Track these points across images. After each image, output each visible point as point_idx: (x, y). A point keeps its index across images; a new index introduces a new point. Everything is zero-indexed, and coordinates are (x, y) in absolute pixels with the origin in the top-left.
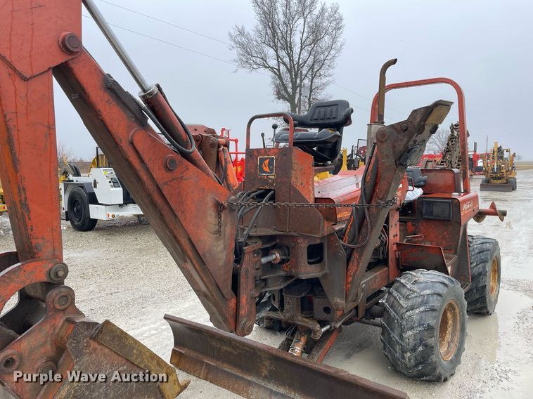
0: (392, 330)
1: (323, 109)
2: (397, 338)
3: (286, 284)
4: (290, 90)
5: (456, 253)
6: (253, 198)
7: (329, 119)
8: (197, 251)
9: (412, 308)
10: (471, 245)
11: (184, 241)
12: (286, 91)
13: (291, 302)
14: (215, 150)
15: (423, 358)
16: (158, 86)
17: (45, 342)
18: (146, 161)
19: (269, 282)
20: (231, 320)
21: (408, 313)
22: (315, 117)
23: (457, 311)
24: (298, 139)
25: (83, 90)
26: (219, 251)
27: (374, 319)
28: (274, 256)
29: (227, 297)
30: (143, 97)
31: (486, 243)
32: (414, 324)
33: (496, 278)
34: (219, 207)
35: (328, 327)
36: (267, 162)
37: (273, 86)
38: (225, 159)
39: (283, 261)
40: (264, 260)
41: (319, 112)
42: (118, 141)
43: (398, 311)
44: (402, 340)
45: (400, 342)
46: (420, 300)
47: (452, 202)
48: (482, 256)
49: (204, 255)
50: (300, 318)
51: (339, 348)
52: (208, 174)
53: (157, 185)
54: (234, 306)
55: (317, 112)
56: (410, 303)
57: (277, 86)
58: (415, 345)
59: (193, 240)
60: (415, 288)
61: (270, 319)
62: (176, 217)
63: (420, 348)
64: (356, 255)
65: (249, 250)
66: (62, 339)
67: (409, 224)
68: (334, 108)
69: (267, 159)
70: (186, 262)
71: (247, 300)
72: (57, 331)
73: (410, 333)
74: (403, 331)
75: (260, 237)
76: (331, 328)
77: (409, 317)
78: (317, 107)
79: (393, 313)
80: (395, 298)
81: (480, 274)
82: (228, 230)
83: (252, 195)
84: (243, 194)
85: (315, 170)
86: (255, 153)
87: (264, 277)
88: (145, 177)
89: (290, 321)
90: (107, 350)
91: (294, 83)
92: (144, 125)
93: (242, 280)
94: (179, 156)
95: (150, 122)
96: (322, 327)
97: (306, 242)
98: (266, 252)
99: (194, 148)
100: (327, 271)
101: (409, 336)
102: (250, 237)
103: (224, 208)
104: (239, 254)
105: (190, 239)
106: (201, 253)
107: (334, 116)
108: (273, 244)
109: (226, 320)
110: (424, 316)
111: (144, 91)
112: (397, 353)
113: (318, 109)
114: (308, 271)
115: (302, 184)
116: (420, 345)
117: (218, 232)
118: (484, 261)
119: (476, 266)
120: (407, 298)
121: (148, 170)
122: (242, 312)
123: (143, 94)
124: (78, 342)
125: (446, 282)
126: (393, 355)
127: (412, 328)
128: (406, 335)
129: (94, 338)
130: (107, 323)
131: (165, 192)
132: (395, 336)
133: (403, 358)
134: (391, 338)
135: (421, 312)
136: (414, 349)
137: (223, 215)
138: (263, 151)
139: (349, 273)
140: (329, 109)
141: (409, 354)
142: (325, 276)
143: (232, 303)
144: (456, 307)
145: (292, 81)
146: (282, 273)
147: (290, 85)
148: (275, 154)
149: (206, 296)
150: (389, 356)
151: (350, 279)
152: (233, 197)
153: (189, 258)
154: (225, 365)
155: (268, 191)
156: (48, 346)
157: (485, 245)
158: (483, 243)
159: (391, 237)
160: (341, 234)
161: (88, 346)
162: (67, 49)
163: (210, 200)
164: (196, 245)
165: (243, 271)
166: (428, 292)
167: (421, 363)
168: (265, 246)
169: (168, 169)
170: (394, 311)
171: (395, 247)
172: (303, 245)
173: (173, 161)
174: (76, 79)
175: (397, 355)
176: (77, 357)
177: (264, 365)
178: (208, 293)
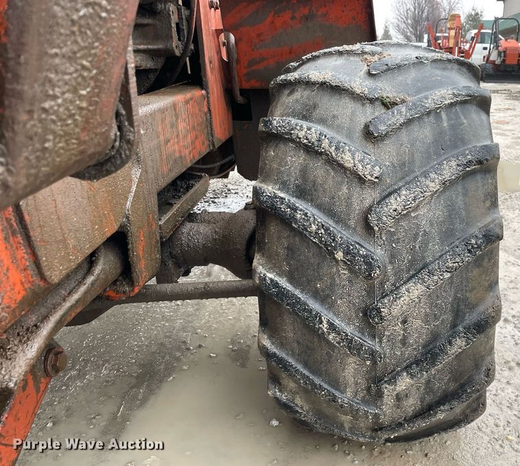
2: (349, 330)
27: (187, 273)
32: (425, 245)
43: (340, 208)
45: (369, 343)
51: (69, 411)
58: (435, 337)
73: (414, 291)
77: (400, 217)
110: (460, 201)
112: (343, 392)
116: (454, 334)
128: (394, 309)
134: (322, 337)
135: (447, 185)
170: (319, 207)
175: (345, 398)
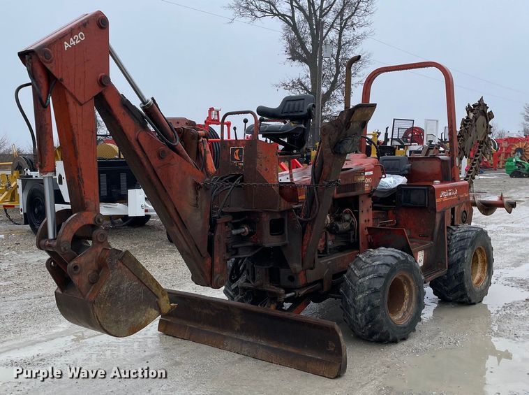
0: (348, 296)
1: (292, 103)
3: (253, 253)
4: (309, 47)
5: (432, 239)
6: (225, 181)
7: (297, 112)
8: (180, 218)
9: (364, 276)
10: (454, 233)
11: (172, 210)
12: (304, 48)
13: (261, 272)
14: (195, 141)
15: (371, 317)
16: (153, 99)
17: (92, 261)
18: (147, 152)
19: (240, 251)
20: (207, 275)
21: (360, 281)
22: (286, 110)
23: (412, 284)
24: (267, 131)
25: (110, 108)
26: (197, 220)
28: (243, 230)
29: (204, 256)
30: (143, 108)
31: (470, 231)
32: (364, 288)
33: (486, 268)
34: (197, 186)
35: (293, 293)
36: (237, 151)
37: (285, 41)
38: (205, 150)
39: (251, 234)
40: (234, 232)
41: (289, 106)
42: (129, 139)
43: (353, 280)
44: (355, 304)
45: (353, 305)
46: (370, 269)
47: (428, 189)
48: (462, 243)
49: (186, 222)
50: (268, 285)
52: (188, 161)
53: (154, 169)
54: (210, 264)
55: (287, 107)
56: (363, 272)
57: (290, 41)
58: (365, 306)
59: (178, 209)
60: (368, 261)
61: (244, 289)
62: (166, 191)
63: (369, 309)
64: (309, 227)
65: (220, 222)
66: (102, 258)
67: (391, 212)
68: (301, 102)
69: (237, 149)
70: (173, 225)
71: (220, 260)
72: (99, 255)
73: (361, 296)
74: (356, 295)
75: (231, 213)
76: (296, 294)
77: (360, 283)
78: (288, 101)
79: (348, 282)
80: (352, 269)
81: (459, 261)
82: (204, 204)
83: (225, 179)
84: (216, 178)
85: (279, 158)
86: (228, 144)
87: (236, 246)
88: (145, 163)
89: (260, 289)
90: (127, 269)
91: (314, 37)
92: (145, 128)
93: (216, 244)
94: (168, 149)
95: (149, 125)
96: (286, 293)
97: (268, 216)
98: (236, 226)
99: (178, 143)
100: (287, 242)
101: (360, 299)
102: (223, 213)
103: (201, 187)
104: (213, 224)
105: (175, 209)
106: (183, 220)
107: (301, 110)
108: (242, 220)
109: (203, 274)
110: (372, 282)
111: (144, 103)
112: (351, 315)
113: (288, 103)
114: (271, 241)
115: (266, 170)
116: (368, 306)
117: (196, 205)
118: (463, 248)
119: (456, 252)
120: (360, 269)
121: (147, 158)
122: (216, 269)
123: (143, 105)
124: (112, 260)
125: (398, 255)
126: (350, 319)
127: (362, 292)
128: (357, 299)
129: (121, 260)
130: (127, 251)
131: (158, 174)
132: (350, 301)
133: (357, 319)
134: (347, 303)
135: (370, 279)
136: (364, 310)
137: (199, 192)
138: (234, 142)
139: (304, 243)
140: (297, 103)
141: (360, 315)
142: (285, 246)
143: (209, 261)
144: (411, 280)
145: (312, 34)
146: (250, 244)
147: (310, 40)
148: (243, 145)
149: (188, 254)
150: (347, 320)
151: (305, 248)
152: (207, 179)
153: (176, 223)
154: (205, 326)
155: (238, 176)
156: (94, 263)
157: (467, 233)
158: (466, 231)
159: (362, 221)
160: (298, 211)
161: (117, 264)
162: (103, 84)
163: (190, 182)
164: (180, 213)
165: (216, 239)
166: (378, 263)
167: (370, 322)
168: (235, 221)
169: (160, 157)
170: (350, 280)
171: (366, 232)
172: (266, 220)
173: (163, 151)
174: (106, 102)
175: (352, 317)
176: (111, 269)
177: (236, 321)
178: (189, 252)
